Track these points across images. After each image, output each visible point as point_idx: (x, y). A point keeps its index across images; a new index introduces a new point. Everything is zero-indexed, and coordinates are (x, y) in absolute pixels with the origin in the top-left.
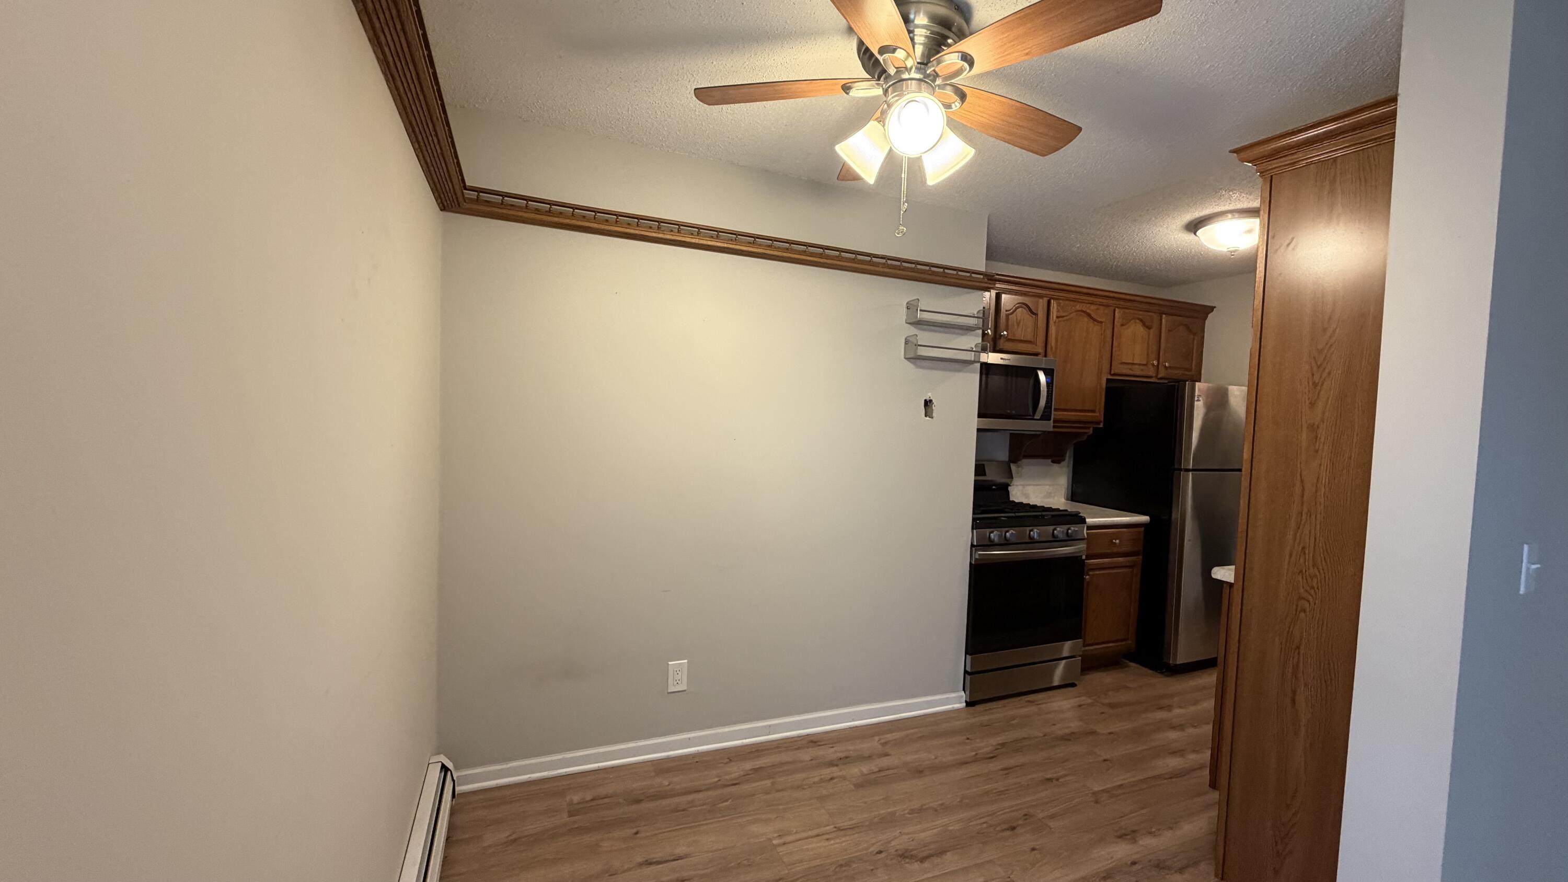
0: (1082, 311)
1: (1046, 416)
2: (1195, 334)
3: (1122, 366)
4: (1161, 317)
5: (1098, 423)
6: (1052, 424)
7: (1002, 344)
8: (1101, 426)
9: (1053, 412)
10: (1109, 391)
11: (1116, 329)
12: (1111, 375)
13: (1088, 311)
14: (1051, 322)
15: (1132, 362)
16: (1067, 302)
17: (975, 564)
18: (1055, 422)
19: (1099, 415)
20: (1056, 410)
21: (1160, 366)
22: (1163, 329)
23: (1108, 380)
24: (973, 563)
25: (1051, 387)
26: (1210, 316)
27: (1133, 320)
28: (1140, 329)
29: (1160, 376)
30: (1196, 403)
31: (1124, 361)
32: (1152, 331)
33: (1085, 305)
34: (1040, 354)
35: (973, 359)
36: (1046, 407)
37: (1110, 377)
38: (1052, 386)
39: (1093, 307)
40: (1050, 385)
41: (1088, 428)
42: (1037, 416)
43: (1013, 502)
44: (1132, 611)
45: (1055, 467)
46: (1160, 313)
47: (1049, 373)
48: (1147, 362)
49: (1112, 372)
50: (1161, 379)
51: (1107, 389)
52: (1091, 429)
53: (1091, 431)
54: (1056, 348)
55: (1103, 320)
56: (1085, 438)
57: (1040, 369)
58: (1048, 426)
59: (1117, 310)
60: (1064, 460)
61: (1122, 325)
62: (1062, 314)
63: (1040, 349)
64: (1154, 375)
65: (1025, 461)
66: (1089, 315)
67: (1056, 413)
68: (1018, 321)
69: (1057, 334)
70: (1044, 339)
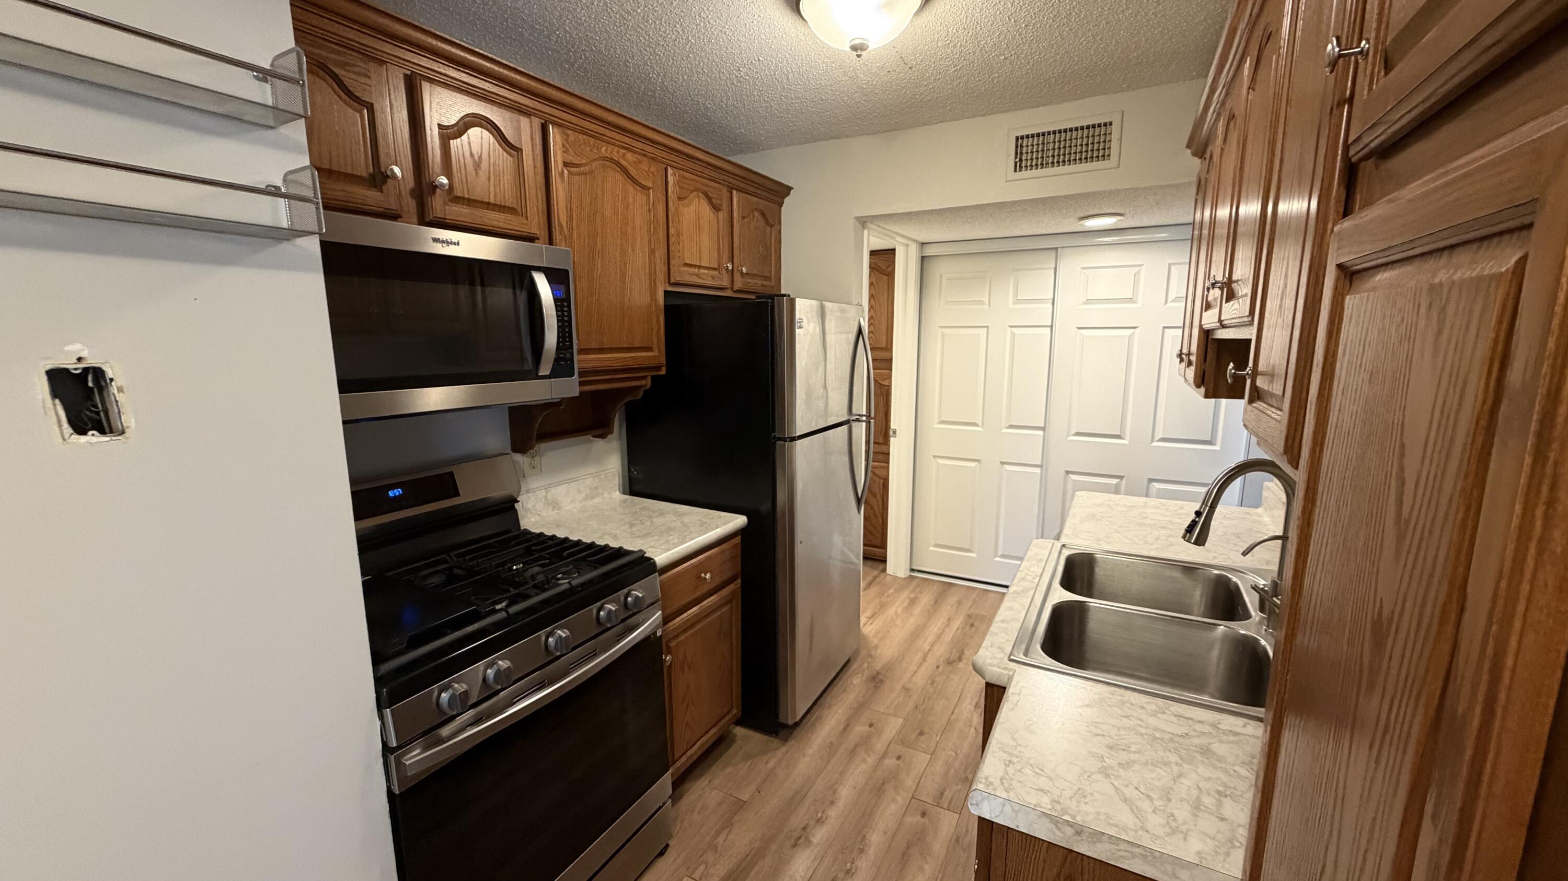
0: (611, 160)
1: (562, 367)
2: (771, 226)
3: (686, 269)
4: (731, 193)
5: (658, 368)
6: (578, 380)
7: (438, 206)
8: (663, 372)
9: (576, 358)
10: (670, 311)
11: (671, 204)
12: (670, 284)
13: (624, 163)
14: (554, 173)
15: (698, 264)
16: (581, 137)
17: (401, 794)
18: (581, 374)
19: (656, 355)
20: (581, 351)
21: (735, 271)
22: (735, 215)
23: (666, 293)
24: (397, 791)
25: (566, 309)
26: (786, 200)
27: (695, 193)
28: (705, 209)
29: (736, 288)
30: (797, 330)
31: (687, 262)
32: (721, 214)
33: (616, 149)
34: (538, 239)
35: (285, 224)
36: (558, 348)
37: (670, 289)
38: (569, 306)
39: (629, 156)
40: (562, 303)
41: (644, 378)
42: (545, 370)
43: (526, 532)
44: (734, 668)
45: (599, 444)
46: (728, 187)
47: (557, 277)
48: (719, 265)
49: (673, 281)
50: (738, 291)
51: (667, 308)
52: (649, 379)
53: (648, 383)
54: (571, 229)
55: (650, 184)
56: (640, 395)
57: (539, 269)
58: (569, 387)
59: (670, 171)
60: (612, 433)
61: (680, 199)
62: (570, 159)
63: (535, 225)
64: (729, 286)
65: (542, 446)
66: (625, 171)
67: (583, 357)
68: (476, 157)
69: (570, 200)
70: (542, 206)
